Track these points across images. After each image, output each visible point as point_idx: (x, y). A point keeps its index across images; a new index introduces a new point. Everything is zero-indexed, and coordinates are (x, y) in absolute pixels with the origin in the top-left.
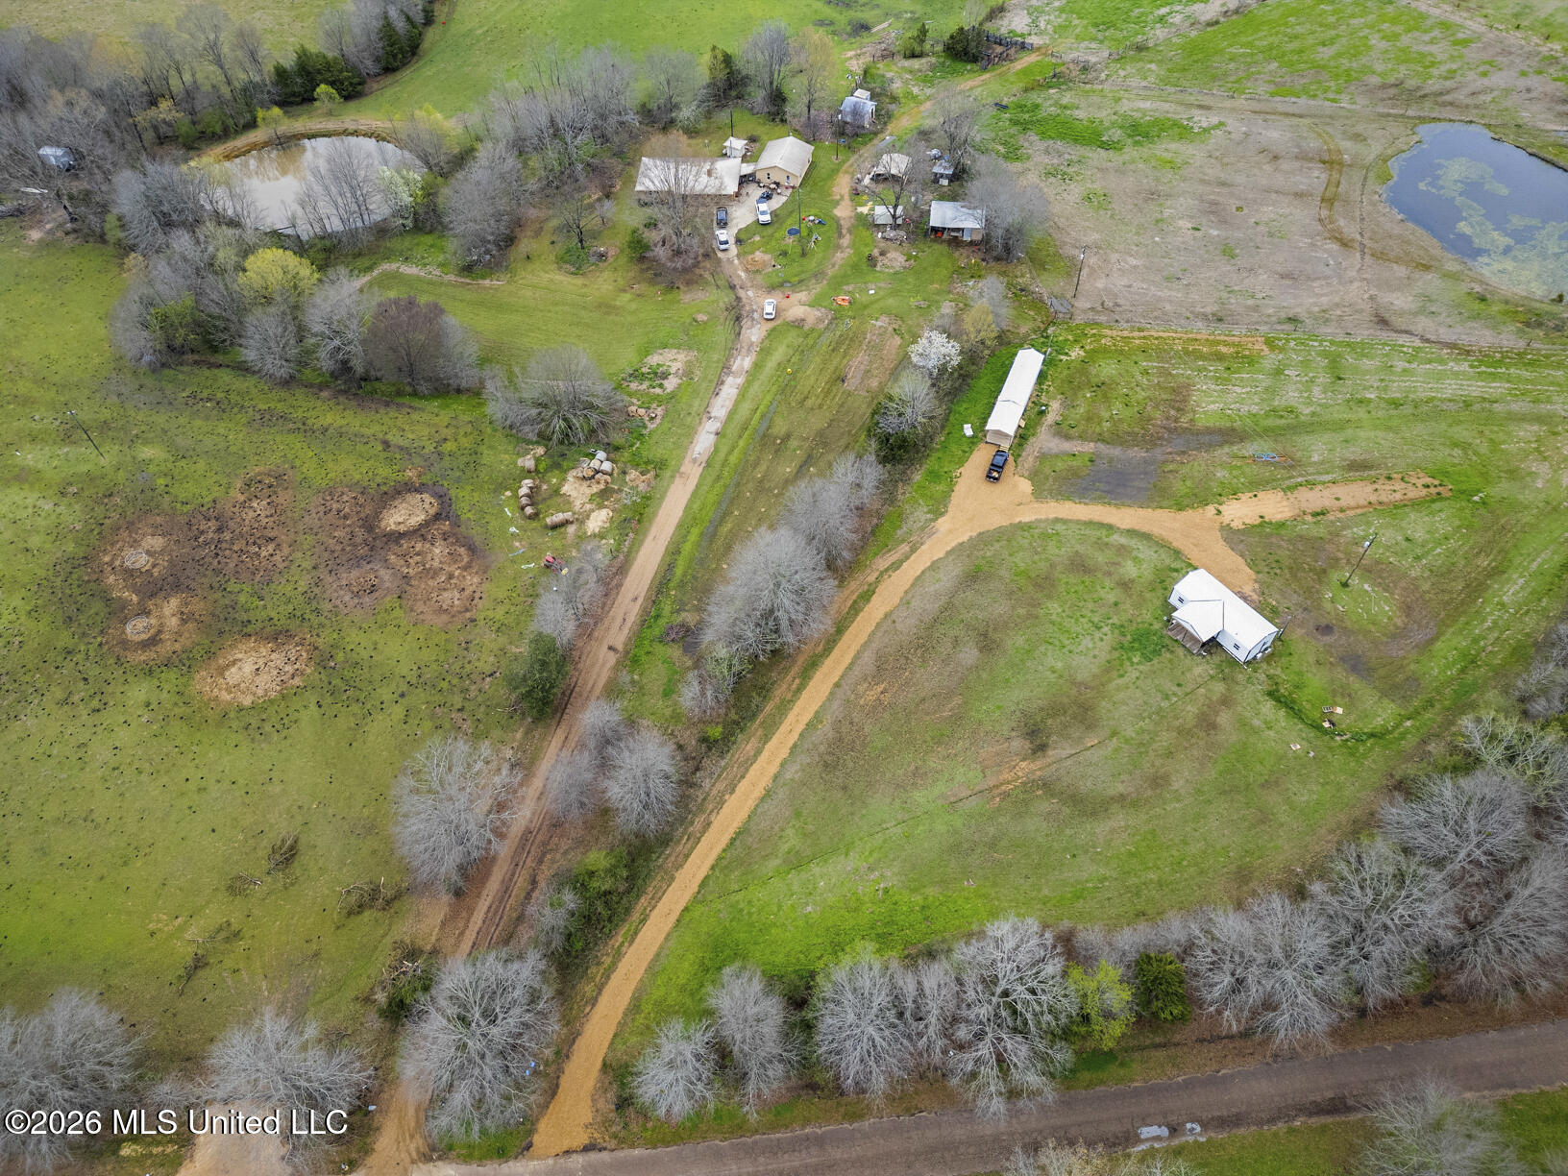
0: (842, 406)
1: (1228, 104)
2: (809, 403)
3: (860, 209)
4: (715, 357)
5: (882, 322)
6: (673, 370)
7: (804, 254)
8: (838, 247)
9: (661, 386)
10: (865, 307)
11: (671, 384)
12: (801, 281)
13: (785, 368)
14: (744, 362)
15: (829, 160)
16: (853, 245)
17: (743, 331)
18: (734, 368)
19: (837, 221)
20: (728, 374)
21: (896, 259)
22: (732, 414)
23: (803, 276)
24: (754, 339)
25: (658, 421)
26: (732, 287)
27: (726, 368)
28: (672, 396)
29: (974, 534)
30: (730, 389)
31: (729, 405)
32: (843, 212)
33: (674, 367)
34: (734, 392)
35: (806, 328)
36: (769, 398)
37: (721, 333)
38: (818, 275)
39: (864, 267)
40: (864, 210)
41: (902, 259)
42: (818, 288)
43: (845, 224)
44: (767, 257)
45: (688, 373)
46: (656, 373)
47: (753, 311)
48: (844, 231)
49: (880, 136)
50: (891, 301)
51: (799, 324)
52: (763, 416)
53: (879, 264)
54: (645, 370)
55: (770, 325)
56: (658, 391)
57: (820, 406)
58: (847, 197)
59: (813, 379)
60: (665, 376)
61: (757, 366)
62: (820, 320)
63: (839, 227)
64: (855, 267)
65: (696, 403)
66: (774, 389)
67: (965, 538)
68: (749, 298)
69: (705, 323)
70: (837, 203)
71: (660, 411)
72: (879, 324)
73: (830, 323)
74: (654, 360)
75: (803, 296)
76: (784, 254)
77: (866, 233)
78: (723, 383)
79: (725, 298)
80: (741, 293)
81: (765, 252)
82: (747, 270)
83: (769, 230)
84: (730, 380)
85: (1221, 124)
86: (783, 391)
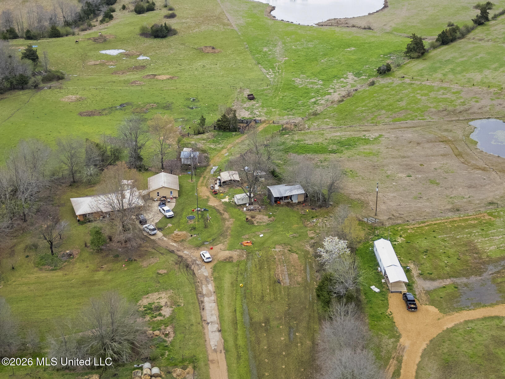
0: (288, 295)
1: (376, 128)
2: (267, 299)
3: (223, 200)
4: (187, 290)
5: (278, 249)
6: (163, 304)
7: (206, 227)
8: (224, 220)
9: (160, 315)
10: (263, 244)
11: (167, 312)
12: (214, 240)
13: (237, 285)
14: (209, 288)
15: (188, 182)
16: (232, 217)
17: (196, 272)
18: (204, 292)
19: (214, 208)
20: (203, 296)
21: (262, 218)
22: (221, 317)
23: (213, 237)
24: (206, 274)
25: (172, 335)
26: (172, 252)
27: (198, 294)
28: (172, 318)
29: (428, 342)
30: (210, 304)
31: (216, 312)
32: (213, 202)
33: (163, 302)
34: (214, 305)
35: (235, 261)
36: (238, 303)
37: (182, 277)
38: (223, 234)
39: (247, 225)
40: (226, 200)
41: (266, 218)
42: (228, 241)
43: (221, 209)
44: (184, 232)
45: (174, 303)
46: (150, 309)
47: (195, 261)
48: (222, 212)
49: (209, 168)
50: (275, 238)
51: (229, 260)
52: (242, 314)
53: (255, 222)
54: (142, 309)
55: (211, 265)
56: (159, 318)
57: (276, 299)
58: (211, 196)
59: (259, 286)
60: (159, 308)
61: (219, 289)
62: (240, 256)
63: (218, 211)
64: (241, 226)
65: (193, 318)
66: (239, 297)
67: (424, 346)
68: (186, 255)
69: (167, 274)
70: (208, 200)
71: (169, 329)
72: (277, 250)
73: (247, 256)
74: (145, 302)
75: (220, 246)
76: (194, 228)
77: (236, 210)
78: (202, 302)
79: (172, 259)
80: (180, 253)
81: (181, 230)
82: (175, 241)
83: (175, 220)
84: (206, 299)
85: (381, 136)
86: (245, 297)
